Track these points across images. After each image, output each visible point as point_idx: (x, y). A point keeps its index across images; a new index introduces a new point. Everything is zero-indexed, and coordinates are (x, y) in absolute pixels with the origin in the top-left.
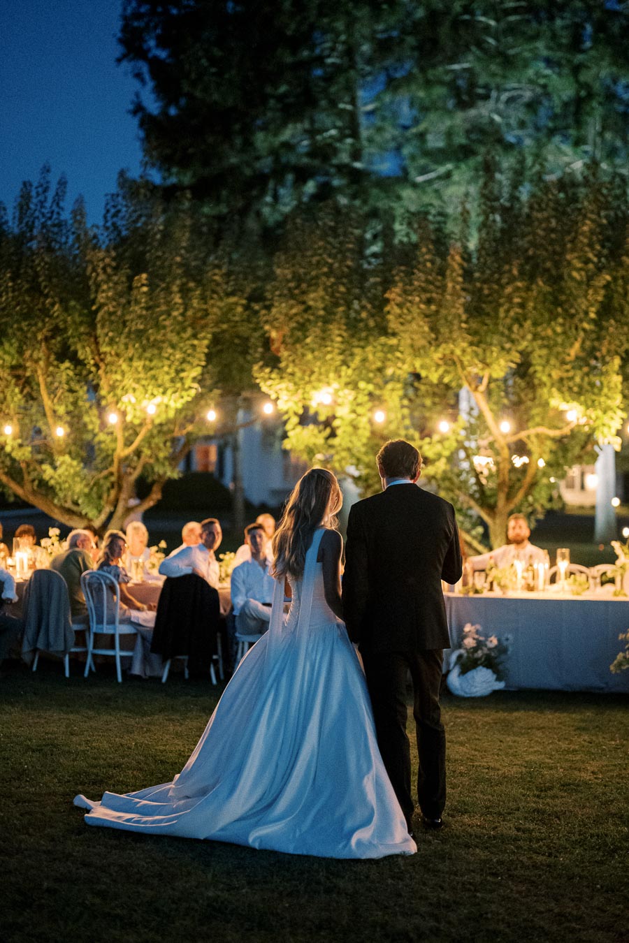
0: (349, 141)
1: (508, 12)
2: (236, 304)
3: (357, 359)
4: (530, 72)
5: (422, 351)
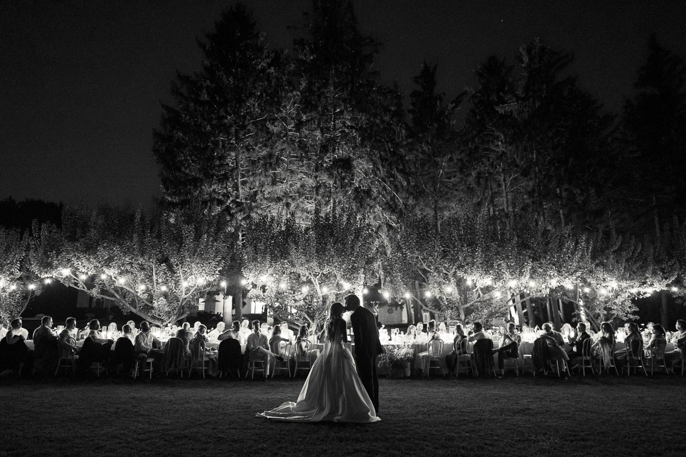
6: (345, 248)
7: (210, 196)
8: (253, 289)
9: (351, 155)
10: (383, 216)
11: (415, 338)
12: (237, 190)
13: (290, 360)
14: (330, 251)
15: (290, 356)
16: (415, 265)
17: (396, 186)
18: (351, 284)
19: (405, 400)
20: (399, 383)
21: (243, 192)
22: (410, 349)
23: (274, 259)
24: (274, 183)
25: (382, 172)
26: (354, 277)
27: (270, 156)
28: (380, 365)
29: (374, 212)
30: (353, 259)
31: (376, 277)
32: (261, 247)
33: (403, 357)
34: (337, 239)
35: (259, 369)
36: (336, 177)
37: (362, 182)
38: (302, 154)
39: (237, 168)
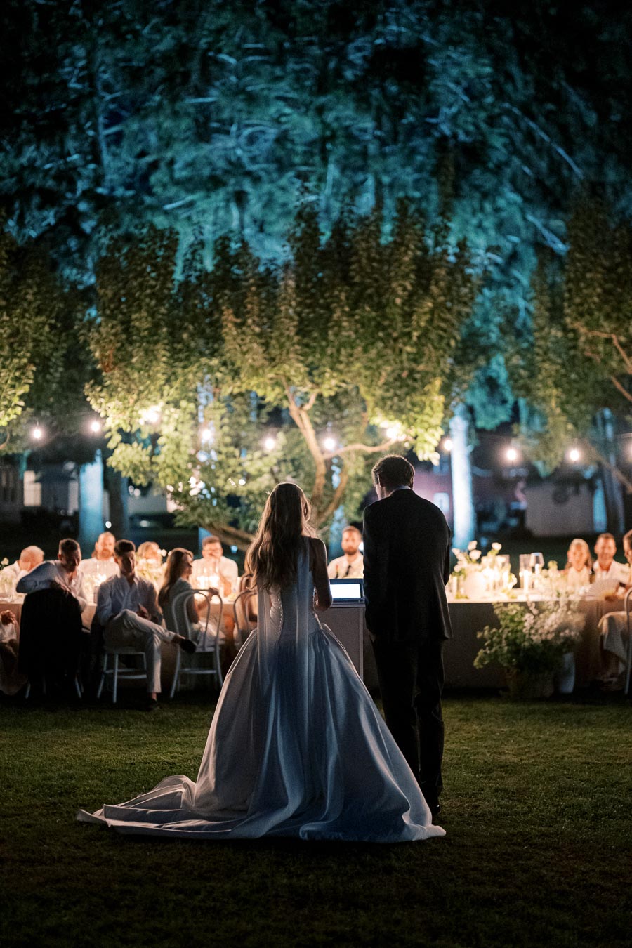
0: (92, 166)
1: (247, 52)
2: (44, 324)
3: (181, 379)
4: (272, 111)
5: (261, 371)
6: (384, 317)
7: (21, 180)
8: (122, 447)
9: (427, 39)
10: (525, 219)
11: (591, 581)
12: (97, 160)
13: (222, 646)
14: (340, 326)
15: (222, 635)
16: (604, 362)
17: (563, 129)
18: (406, 425)
19: (537, 769)
20: (534, 712)
21: (116, 164)
22: (574, 612)
23: (181, 355)
24: (203, 134)
25: (521, 87)
26: (413, 404)
27: (183, 51)
28: (481, 660)
29: (497, 210)
30: (408, 349)
31: (504, 402)
32: (141, 321)
33: (550, 637)
34: (361, 293)
35: (136, 673)
36: (379, 109)
37: (461, 120)
38: (280, 44)
39: (93, 93)
